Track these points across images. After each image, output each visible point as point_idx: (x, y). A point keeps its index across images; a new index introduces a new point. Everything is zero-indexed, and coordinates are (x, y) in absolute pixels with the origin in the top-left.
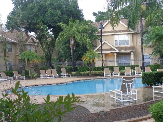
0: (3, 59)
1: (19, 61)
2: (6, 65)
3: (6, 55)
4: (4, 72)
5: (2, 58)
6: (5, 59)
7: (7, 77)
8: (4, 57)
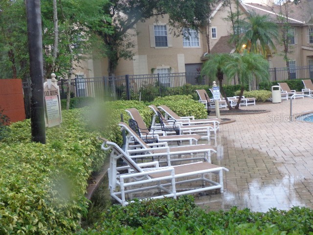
0: (283, 57)
1: (309, 61)
2: (289, 69)
3: (289, 50)
4: (285, 82)
5: (281, 55)
6: (286, 58)
7: (292, 92)
8: (284, 54)
